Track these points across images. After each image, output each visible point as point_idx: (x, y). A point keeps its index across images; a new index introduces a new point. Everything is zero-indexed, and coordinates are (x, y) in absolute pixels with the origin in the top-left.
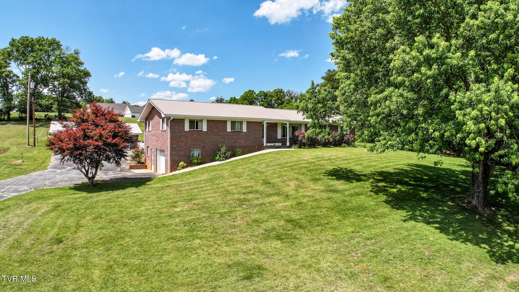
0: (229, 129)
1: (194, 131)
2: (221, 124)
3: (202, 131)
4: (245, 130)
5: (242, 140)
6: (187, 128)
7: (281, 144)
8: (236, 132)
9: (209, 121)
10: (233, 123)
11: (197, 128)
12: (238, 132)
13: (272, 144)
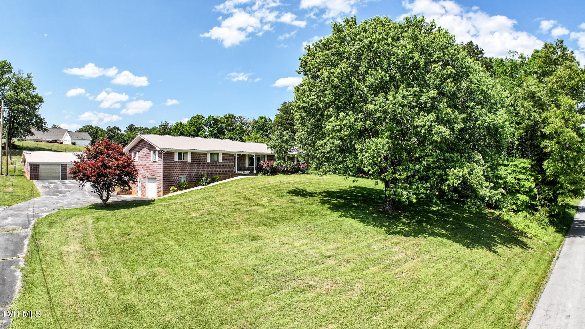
0: (208, 160)
1: (181, 161)
2: (202, 156)
3: (187, 161)
4: (220, 160)
5: (219, 169)
6: (176, 159)
7: (249, 172)
8: (214, 162)
9: (193, 154)
10: (212, 155)
11: (183, 159)
13: (242, 172)
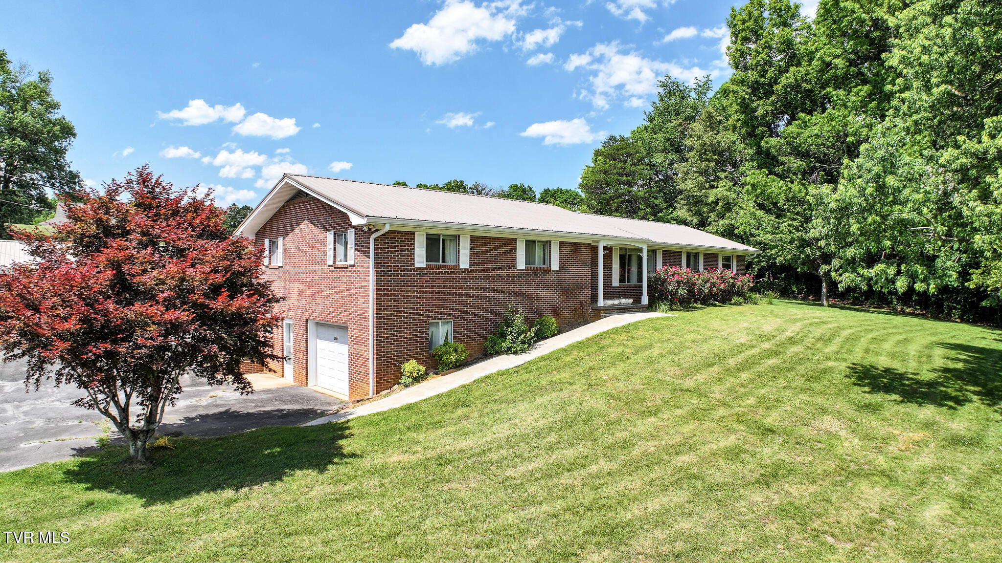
1: (438, 267)
2: (502, 249)
3: (456, 267)
4: (555, 266)
5: (549, 293)
6: (420, 260)
7: (631, 301)
8: (536, 269)
9: (474, 240)
10: (530, 244)
11: (443, 261)
12: (540, 269)
13: (616, 302)
